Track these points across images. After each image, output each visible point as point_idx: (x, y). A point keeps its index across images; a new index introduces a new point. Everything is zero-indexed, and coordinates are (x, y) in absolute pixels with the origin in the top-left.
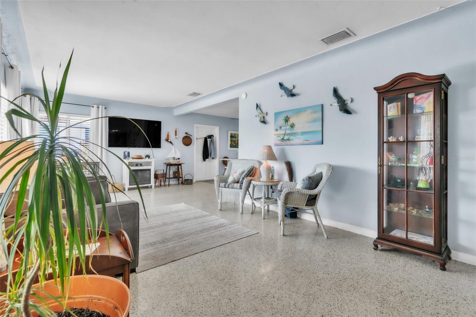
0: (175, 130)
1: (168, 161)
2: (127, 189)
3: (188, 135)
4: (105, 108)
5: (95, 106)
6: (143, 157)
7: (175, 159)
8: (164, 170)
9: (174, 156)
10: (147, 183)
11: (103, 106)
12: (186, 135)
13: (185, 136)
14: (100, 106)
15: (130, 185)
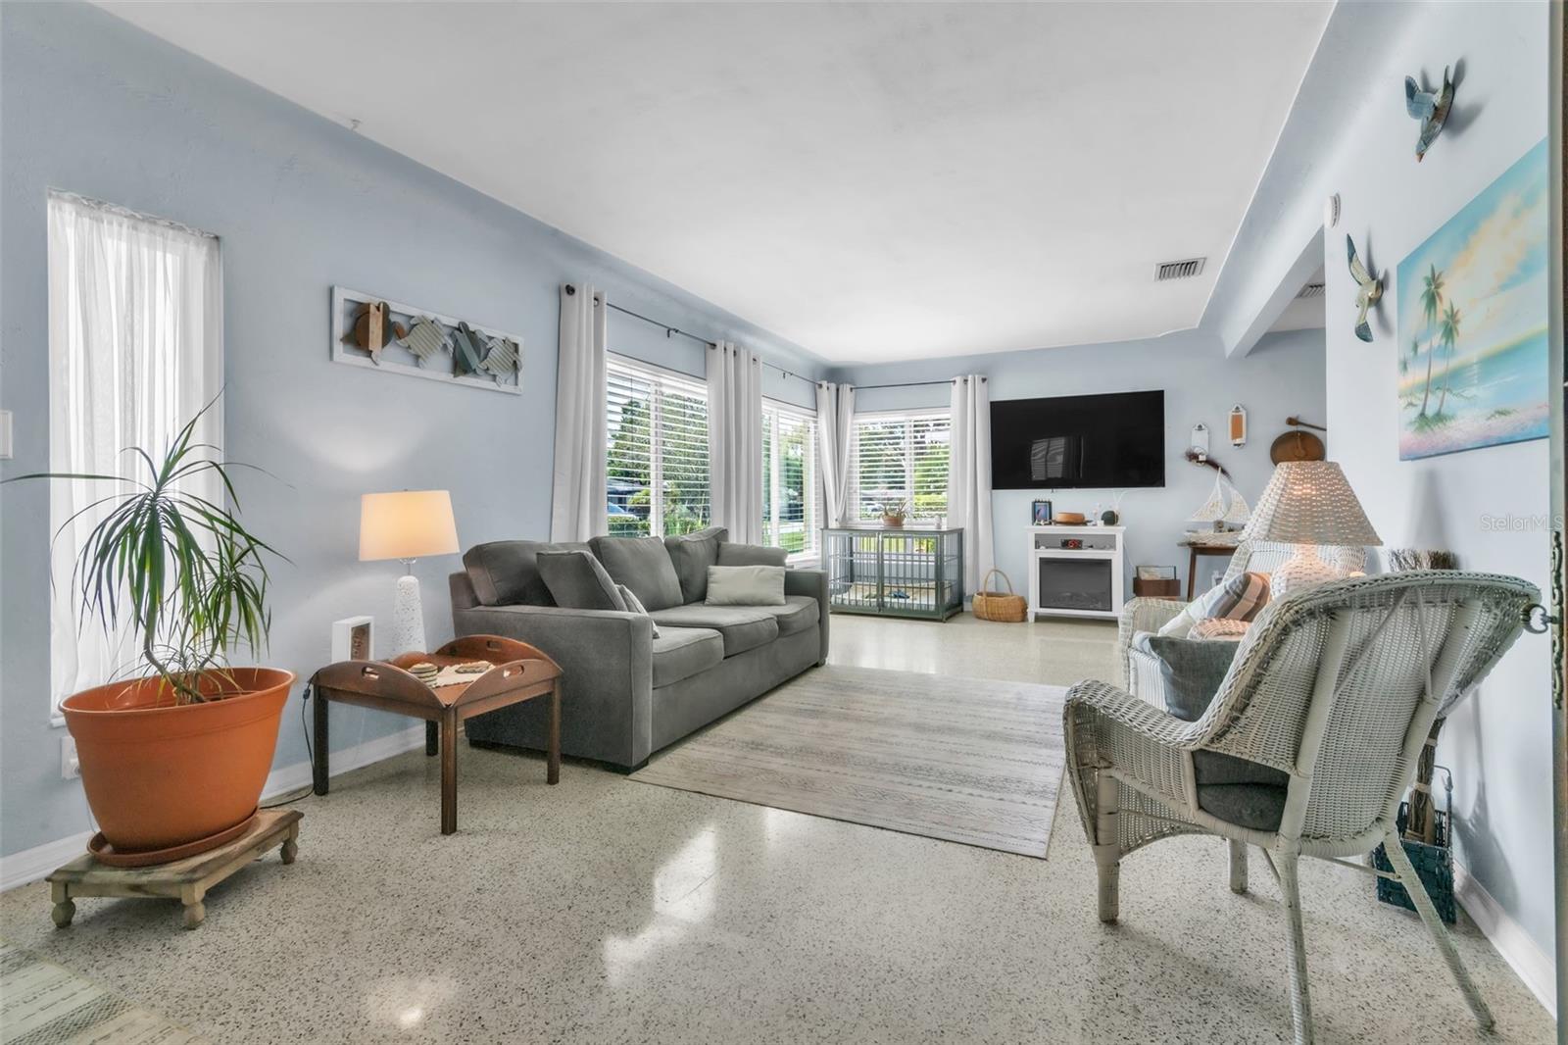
0: (1231, 414)
1: (1194, 535)
2: (1031, 617)
3: (1301, 428)
4: (984, 380)
5: (958, 379)
6: (1086, 519)
7: (1225, 528)
8: (1175, 568)
9: (1219, 516)
10: (1099, 605)
11: (977, 376)
12: (1293, 428)
13: (1287, 431)
14: (970, 378)
15: (1041, 607)
